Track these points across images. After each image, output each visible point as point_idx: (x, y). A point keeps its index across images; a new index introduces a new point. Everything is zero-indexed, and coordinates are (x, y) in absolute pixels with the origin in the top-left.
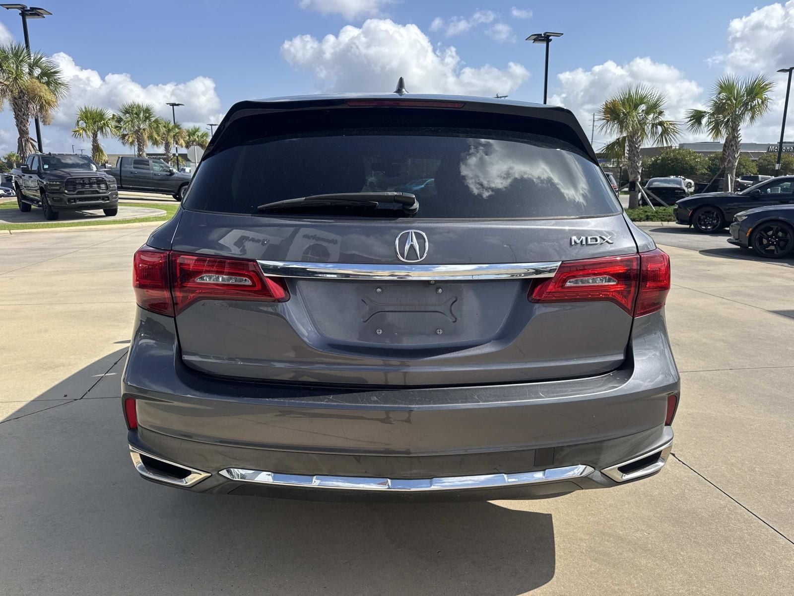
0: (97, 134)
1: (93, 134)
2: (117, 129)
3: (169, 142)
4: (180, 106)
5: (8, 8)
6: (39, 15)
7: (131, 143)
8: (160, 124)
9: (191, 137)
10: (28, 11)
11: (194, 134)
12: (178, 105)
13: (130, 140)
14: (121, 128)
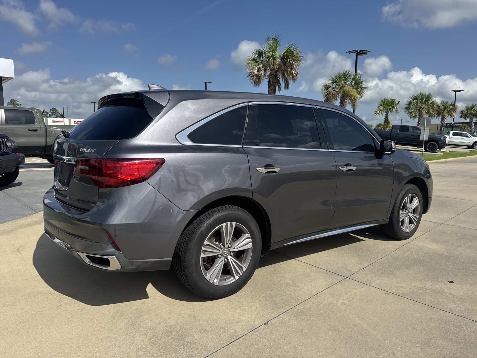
0: (388, 113)
1: (386, 113)
2: (408, 109)
3: (444, 115)
4: (461, 91)
5: (350, 53)
6: (364, 54)
7: (414, 116)
8: (435, 104)
9: (469, 111)
10: (359, 52)
11: (471, 109)
12: (460, 91)
13: (414, 115)
14: (409, 108)
